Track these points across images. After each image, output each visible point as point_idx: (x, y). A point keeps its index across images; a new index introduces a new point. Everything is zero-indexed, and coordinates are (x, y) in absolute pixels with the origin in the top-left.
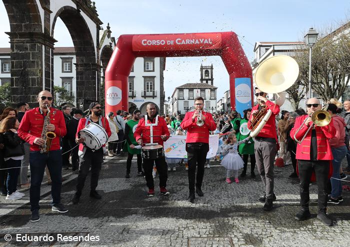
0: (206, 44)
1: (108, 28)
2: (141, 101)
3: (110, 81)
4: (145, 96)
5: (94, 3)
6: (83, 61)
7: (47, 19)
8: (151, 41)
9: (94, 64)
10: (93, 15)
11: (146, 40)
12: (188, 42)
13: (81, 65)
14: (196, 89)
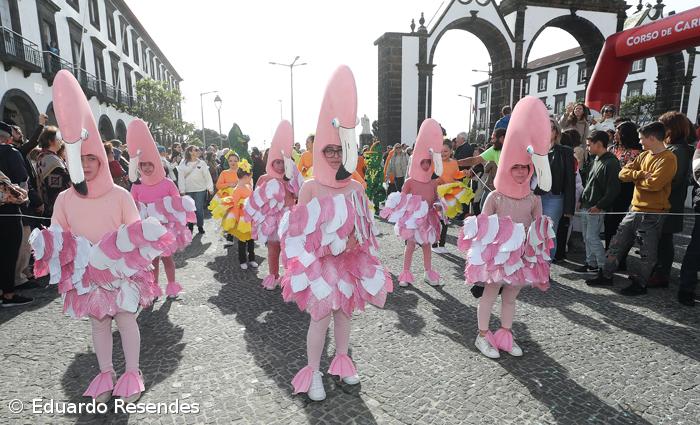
8: (639, 38)
11: (632, 38)
12: (694, 23)
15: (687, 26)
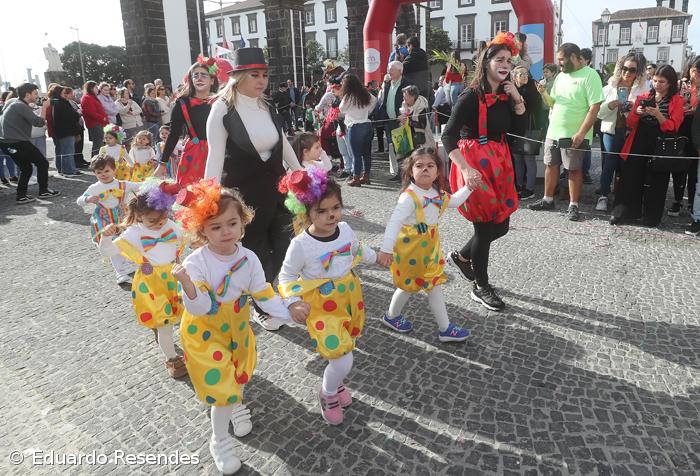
3: (368, 42)
14: (638, 21)
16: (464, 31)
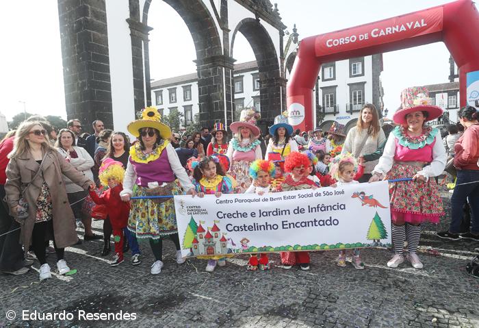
0: (417, 28)
1: (295, 30)
2: (345, 118)
3: (291, 97)
4: (351, 111)
5: (276, 5)
6: (266, 76)
7: (226, 39)
8: (337, 40)
9: (278, 78)
10: (275, 20)
11: (331, 40)
12: (389, 31)
13: (265, 81)
14: (440, 92)
15: (382, 33)
16: (328, 99)
